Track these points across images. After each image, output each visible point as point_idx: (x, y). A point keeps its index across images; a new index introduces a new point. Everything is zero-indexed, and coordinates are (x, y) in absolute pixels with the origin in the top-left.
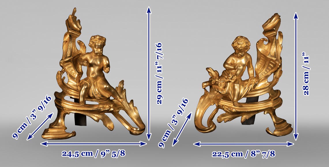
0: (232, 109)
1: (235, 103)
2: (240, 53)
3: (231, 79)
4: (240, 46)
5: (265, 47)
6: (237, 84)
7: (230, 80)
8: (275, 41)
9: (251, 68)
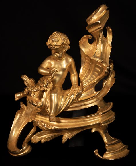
0: (49, 125)
1: (51, 117)
2: (56, 54)
3: (46, 87)
4: (55, 43)
5: (90, 47)
6: (55, 93)
7: (45, 89)
8: (101, 38)
9: (74, 73)
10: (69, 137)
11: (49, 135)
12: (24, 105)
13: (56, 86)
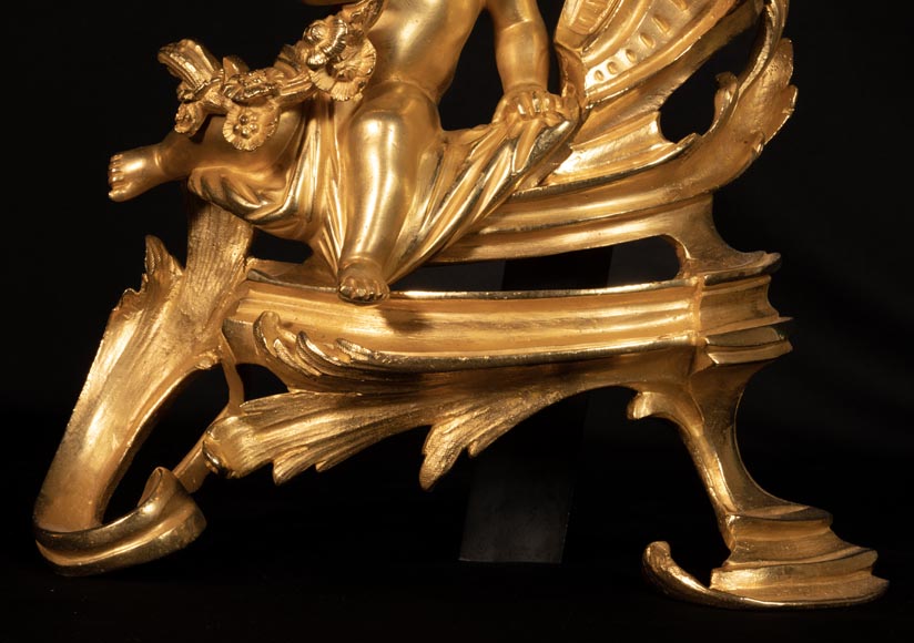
9: (517, 19)
10: (470, 434)
11: (334, 424)
12: (166, 255)
13: (393, 78)
